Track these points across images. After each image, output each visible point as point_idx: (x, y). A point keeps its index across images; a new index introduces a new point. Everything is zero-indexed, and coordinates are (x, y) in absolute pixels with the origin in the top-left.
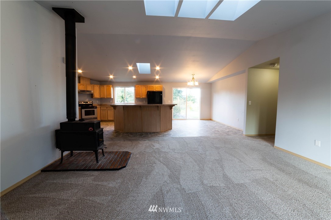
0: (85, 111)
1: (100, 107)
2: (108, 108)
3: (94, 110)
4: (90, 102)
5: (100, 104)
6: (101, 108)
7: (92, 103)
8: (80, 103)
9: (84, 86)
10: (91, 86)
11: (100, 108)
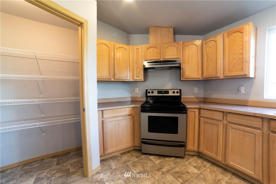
0: (149, 117)
1: (200, 109)
2: (230, 118)
3: (176, 119)
4: (174, 92)
5: (202, 96)
6: (202, 111)
7: (178, 94)
8: (149, 92)
9: (156, 50)
10: (176, 45)
11: (197, 111)
